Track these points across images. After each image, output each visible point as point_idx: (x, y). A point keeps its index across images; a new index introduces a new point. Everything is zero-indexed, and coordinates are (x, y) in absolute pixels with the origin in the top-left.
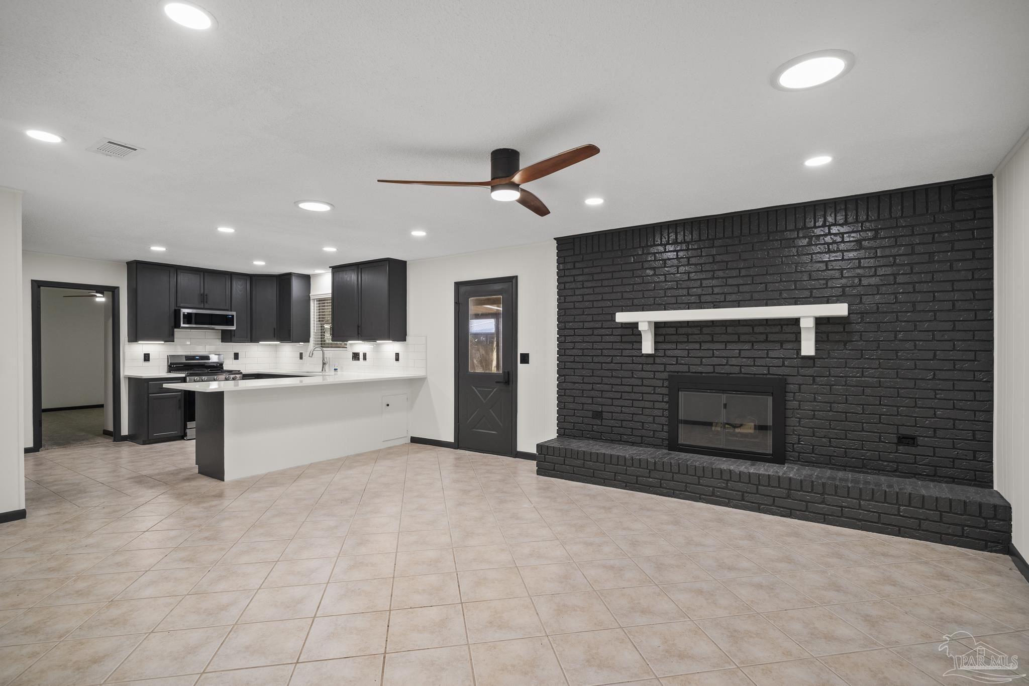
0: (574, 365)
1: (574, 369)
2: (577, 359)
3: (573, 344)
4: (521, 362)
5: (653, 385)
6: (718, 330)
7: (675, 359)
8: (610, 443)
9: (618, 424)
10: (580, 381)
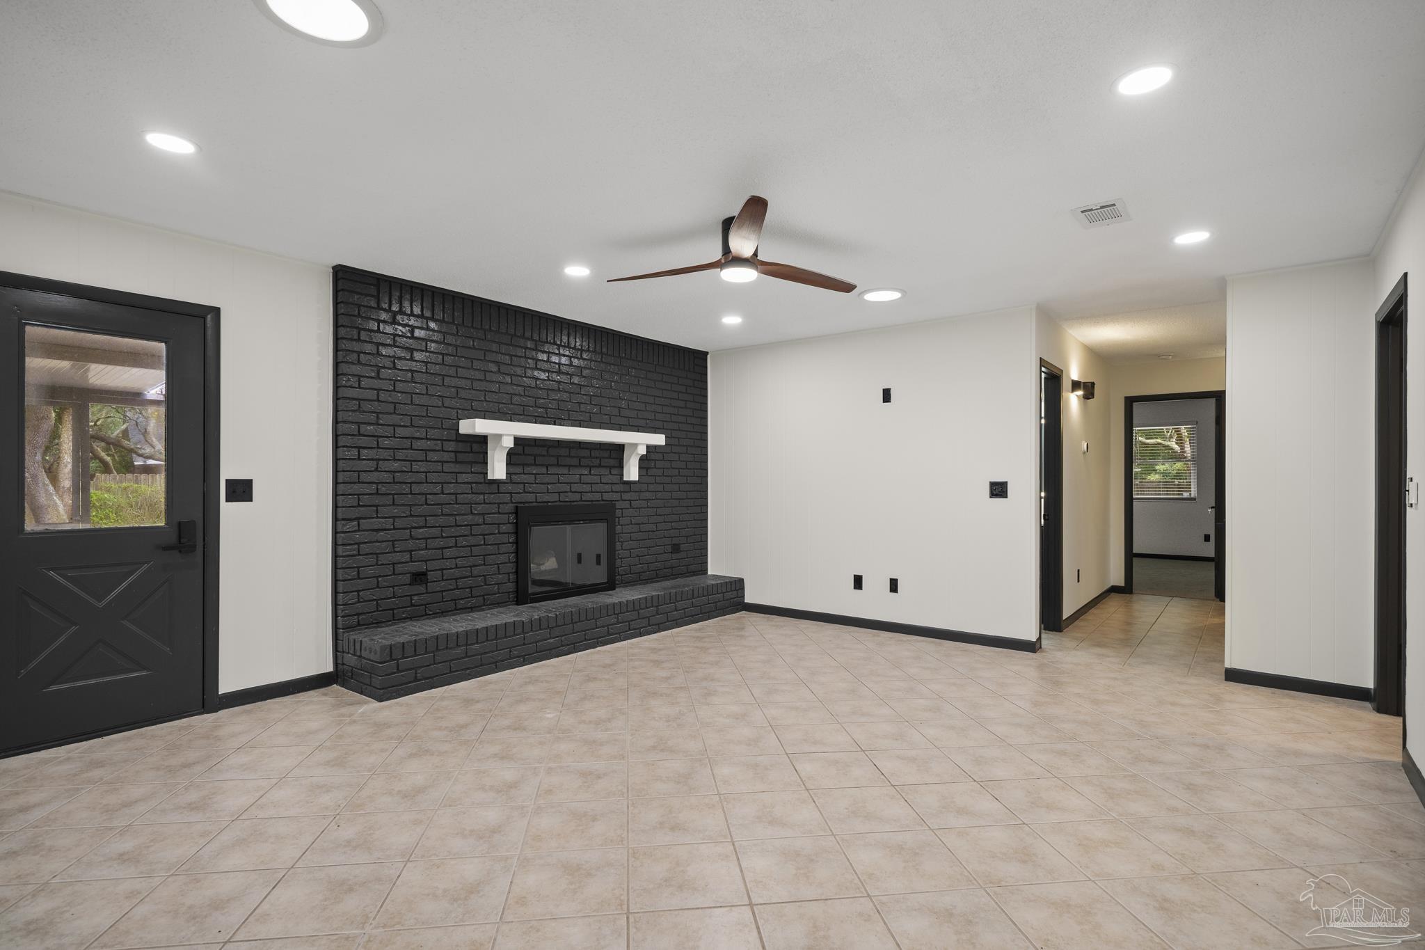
0: (377, 500)
1: (377, 506)
2: (383, 489)
3: (375, 462)
4: (227, 500)
5: (497, 522)
6: (564, 452)
7: (522, 485)
8: (440, 617)
9: (451, 585)
10: (388, 527)
